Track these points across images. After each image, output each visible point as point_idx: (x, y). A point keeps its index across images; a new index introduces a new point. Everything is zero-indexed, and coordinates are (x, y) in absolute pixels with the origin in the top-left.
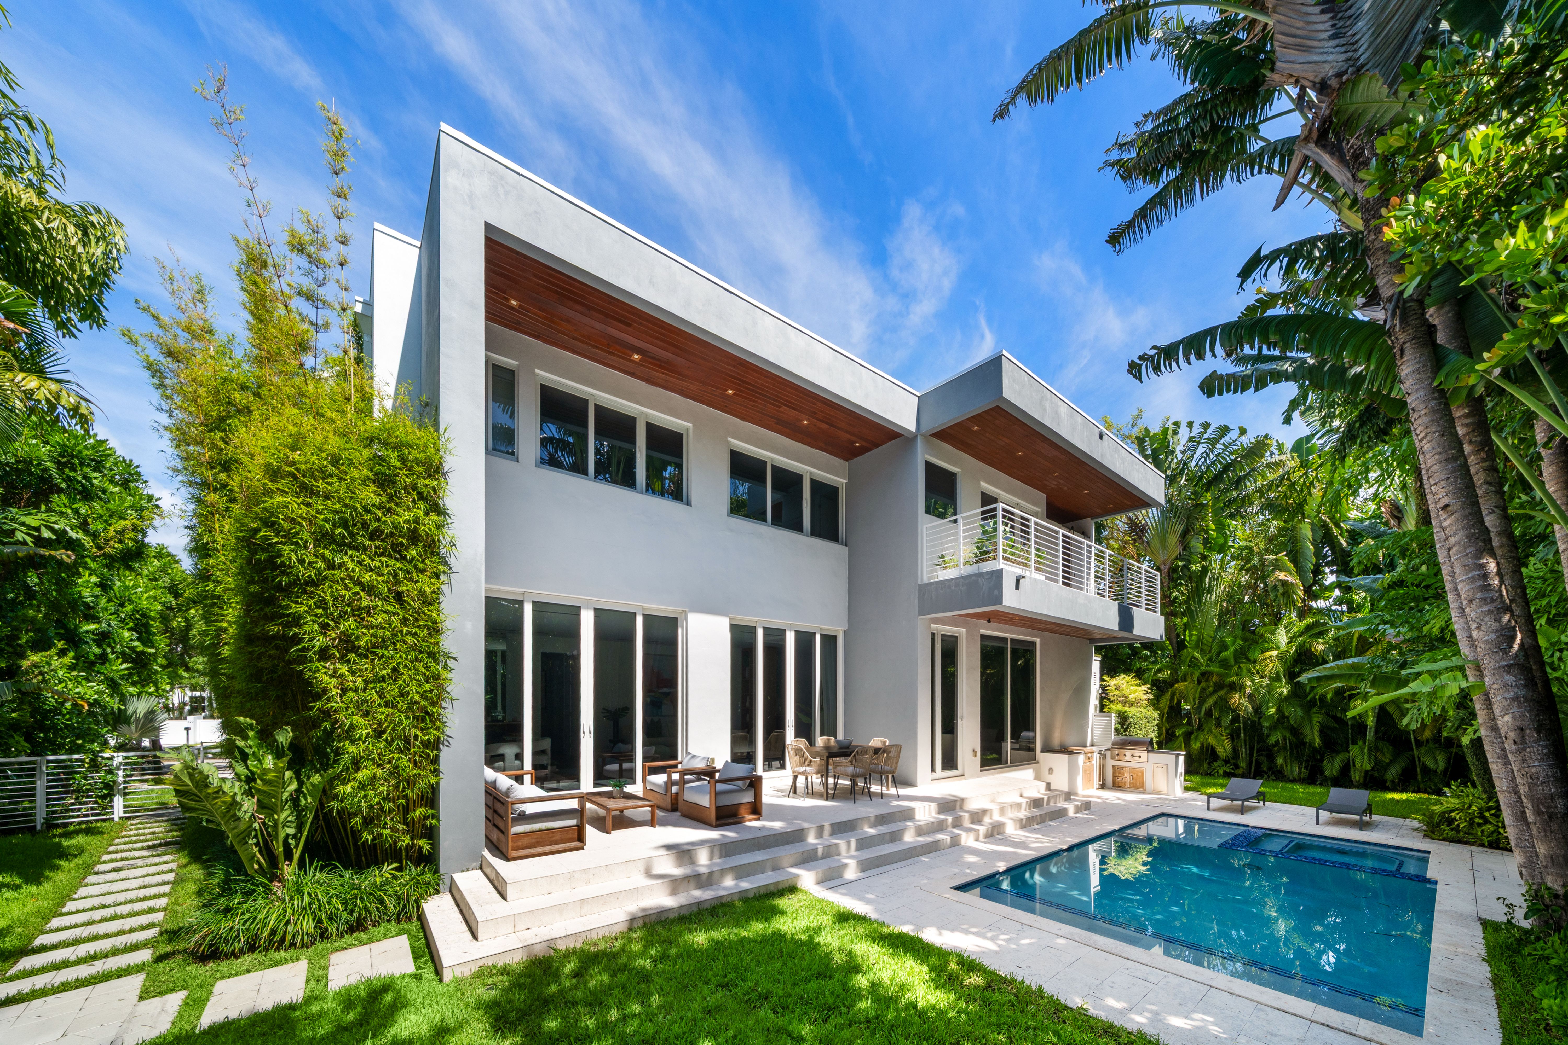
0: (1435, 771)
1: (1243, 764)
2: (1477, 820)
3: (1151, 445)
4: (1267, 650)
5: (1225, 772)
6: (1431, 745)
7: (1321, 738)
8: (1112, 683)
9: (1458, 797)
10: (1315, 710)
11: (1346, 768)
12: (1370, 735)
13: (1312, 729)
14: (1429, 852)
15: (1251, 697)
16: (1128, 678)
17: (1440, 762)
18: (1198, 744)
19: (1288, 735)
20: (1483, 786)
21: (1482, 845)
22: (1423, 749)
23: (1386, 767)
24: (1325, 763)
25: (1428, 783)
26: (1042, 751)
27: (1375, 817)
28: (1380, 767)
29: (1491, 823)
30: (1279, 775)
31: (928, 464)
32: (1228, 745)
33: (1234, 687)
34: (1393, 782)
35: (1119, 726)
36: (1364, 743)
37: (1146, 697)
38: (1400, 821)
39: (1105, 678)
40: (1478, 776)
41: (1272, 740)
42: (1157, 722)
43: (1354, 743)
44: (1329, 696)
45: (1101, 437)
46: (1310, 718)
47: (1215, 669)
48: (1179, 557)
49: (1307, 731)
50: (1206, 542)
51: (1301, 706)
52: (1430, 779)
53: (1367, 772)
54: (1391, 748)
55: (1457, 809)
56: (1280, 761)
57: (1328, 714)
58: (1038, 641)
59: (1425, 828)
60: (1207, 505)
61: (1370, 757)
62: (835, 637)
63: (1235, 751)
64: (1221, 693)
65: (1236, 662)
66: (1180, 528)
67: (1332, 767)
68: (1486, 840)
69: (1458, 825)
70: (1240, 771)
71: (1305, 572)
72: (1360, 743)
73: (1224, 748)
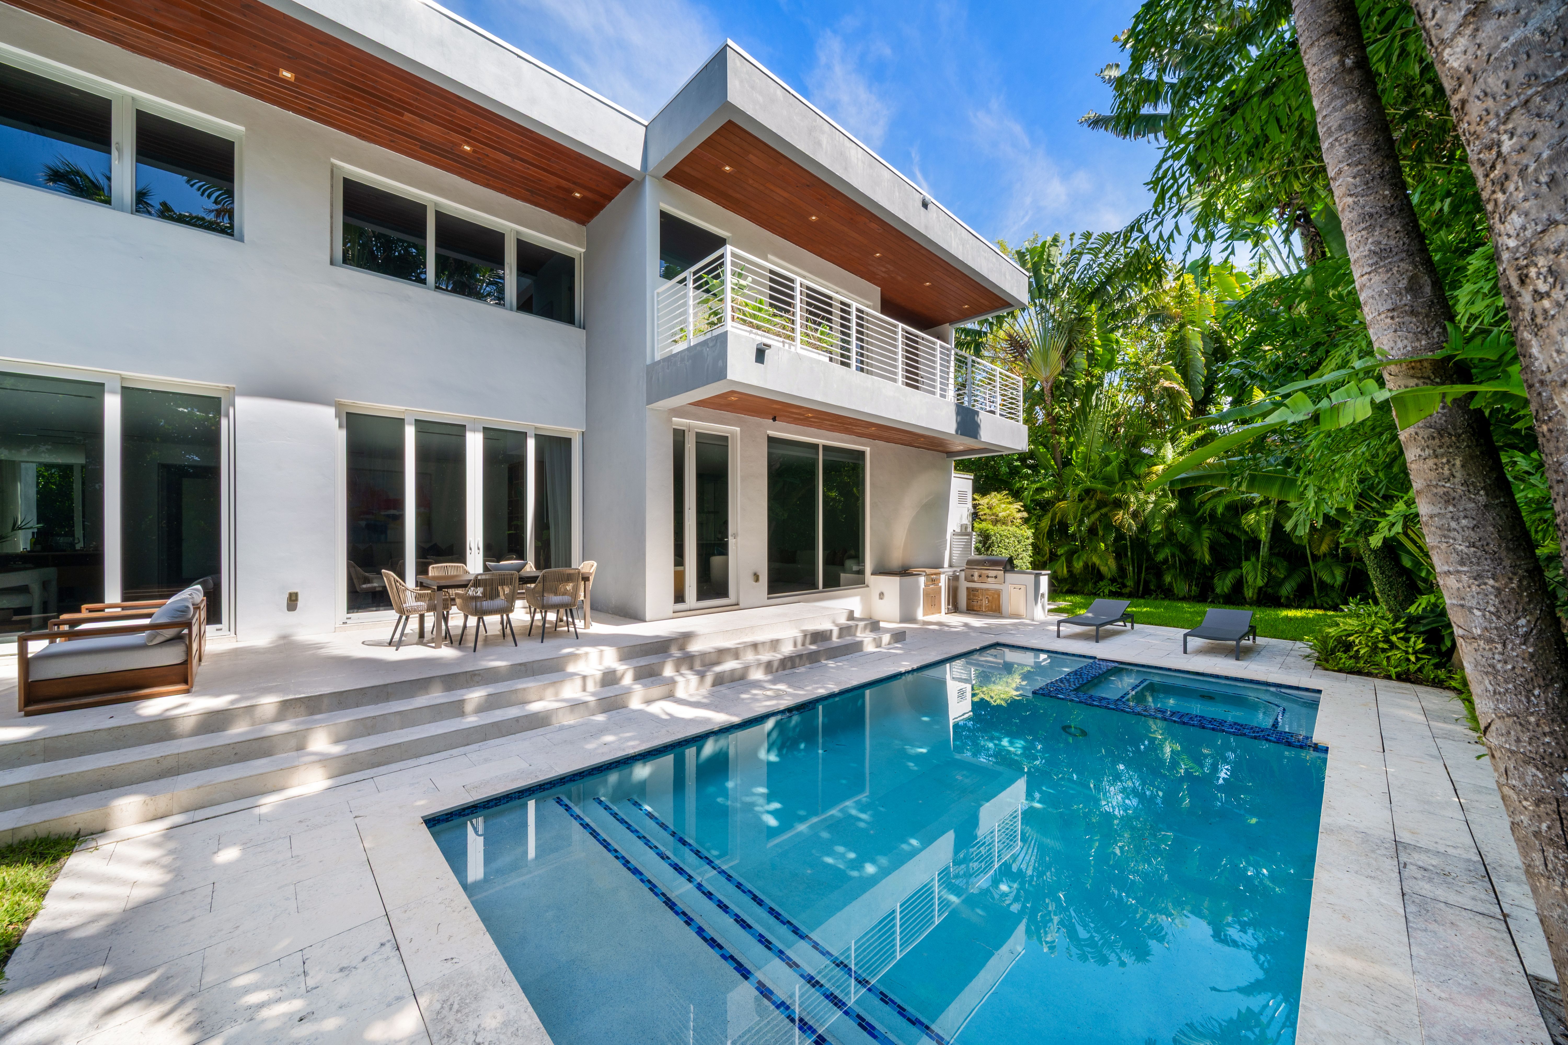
0: (1333, 586)
1: (1130, 583)
2: (1381, 645)
3: (1032, 259)
4: (1155, 465)
5: (1110, 591)
6: (1328, 559)
7: (1211, 554)
8: (984, 501)
9: (1358, 616)
10: (1205, 526)
11: (1239, 585)
12: (1264, 551)
13: (1202, 545)
14: (1319, 692)
15: (1135, 515)
16: (999, 496)
17: (1337, 577)
18: (1081, 564)
19: (1177, 552)
20: (1387, 603)
21: (1389, 677)
22: (1320, 564)
23: (1281, 583)
24: (1216, 580)
25: (1325, 599)
26: (873, 574)
27: (1260, 640)
28: (1273, 582)
29: (1398, 648)
30: (1168, 594)
31: (665, 217)
32: (1112, 563)
33: (1119, 504)
34: (1288, 598)
35: (980, 546)
36: (1258, 559)
37: (1020, 515)
38: (1288, 644)
39: (976, 496)
40: (1382, 592)
41: (1160, 557)
42: (1031, 541)
43: (1247, 559)
44: (1220, 510)
45: (925, 205)
46: (1199, 535)
47: (1099, 486)
48: (1063, 373)
49: (1196, 547)
50: (1091, 357)
51: (1190, 522)
52: (1327, 595)
53: (1260, 589)
54: (1285, 563)
55: (1356, 632)
56: (1168, 579)
57: (1220, 530)
58: (868, 450)
59: (1317, 654)
60: (1090, 319)
61: (1263, 573)
62: (567, 442)
63: (1122, 570)
64: (1104, 511)
65: (1121, 479)
66: (1063, 345)
67: (1223, 584)
68: (1393, 671)
69: (1358, 651)
70: (1127, 590)
71: (1196, 386)
72: (1253, 559)
73: (1108, 566)
